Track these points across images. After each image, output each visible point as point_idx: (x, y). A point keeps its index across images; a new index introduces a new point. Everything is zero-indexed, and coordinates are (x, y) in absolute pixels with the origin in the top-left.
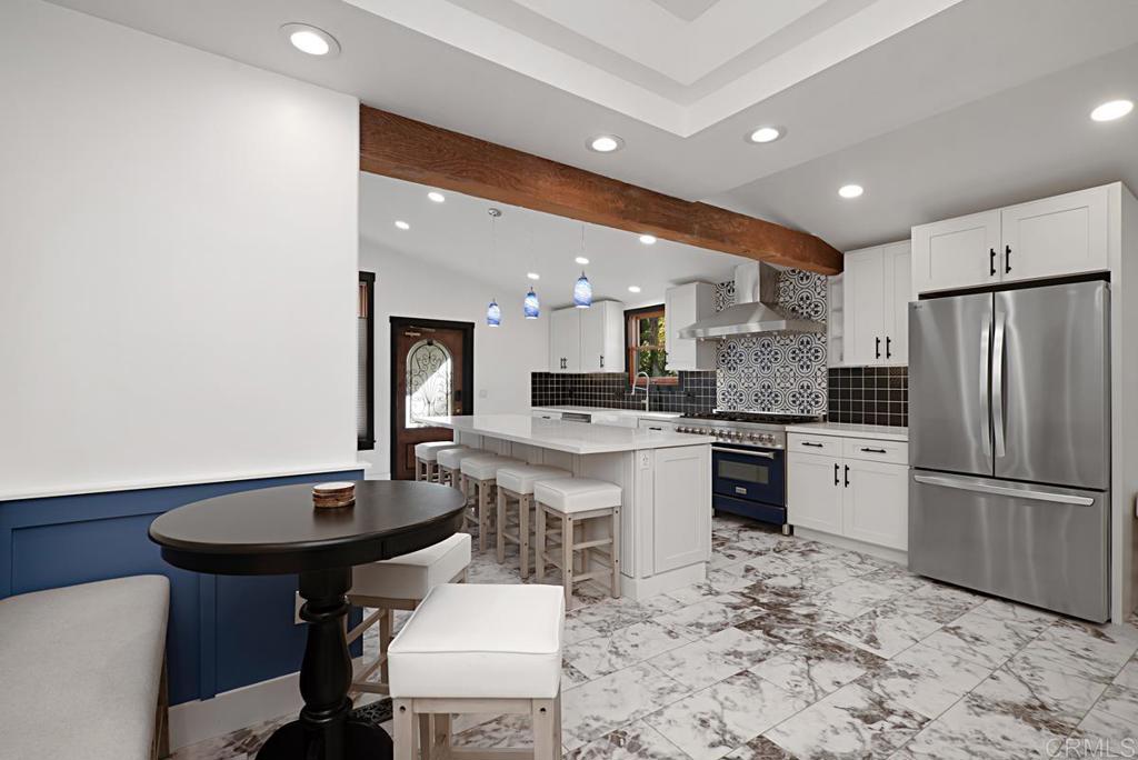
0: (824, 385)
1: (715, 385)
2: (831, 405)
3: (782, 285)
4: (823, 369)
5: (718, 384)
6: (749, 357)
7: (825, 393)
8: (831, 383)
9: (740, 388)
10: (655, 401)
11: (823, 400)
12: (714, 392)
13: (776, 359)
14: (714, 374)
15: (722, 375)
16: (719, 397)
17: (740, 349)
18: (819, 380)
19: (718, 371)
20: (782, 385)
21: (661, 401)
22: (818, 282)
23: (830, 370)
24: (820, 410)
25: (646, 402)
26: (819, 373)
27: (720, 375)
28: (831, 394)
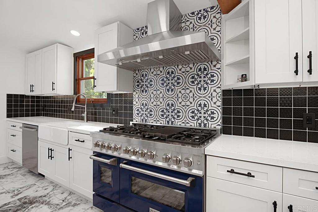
0: (219, 103)
1: (132, 104)
2: (225, 121)
3: (183, 25)
4: (218, 90)
5: (134, 103)
6: (157, 83)
7: (220, 110)
8: (225, 102)
9: (151, 106)
10: (92, 114)
11: (218, 116)
12: (131, 109)
13: (178, 83)
14: (131, 95)
15: (137, 96)
16: (135, 112)
17: (150, 76)
18: (215, 100)
19: (134, 93)
20: (183, 103)
21: (95, 114)
22: (214, 20)
23: (224, 91)
24: (216, 124)
25: (85, 115)
26: (214, 94)
27: (136, 96)
28: (225, 111)
